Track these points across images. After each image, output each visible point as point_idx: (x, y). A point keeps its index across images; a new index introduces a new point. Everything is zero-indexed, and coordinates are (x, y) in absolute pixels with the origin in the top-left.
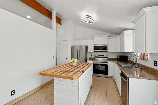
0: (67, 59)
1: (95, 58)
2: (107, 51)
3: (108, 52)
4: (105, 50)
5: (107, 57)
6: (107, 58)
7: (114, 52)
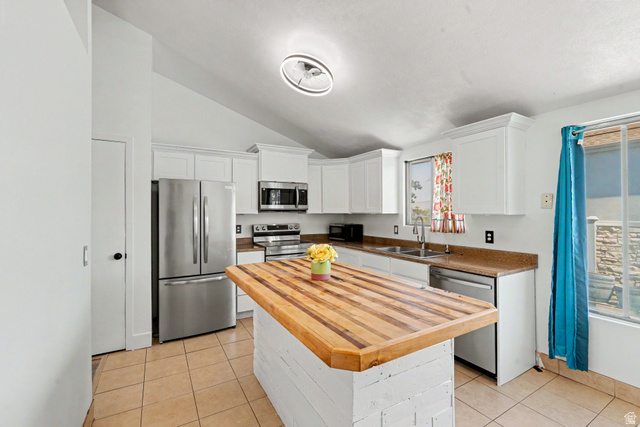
0: (118, 256)
1: (256, 239)
2: (304, 211)
3: (308, 212)
4: (300, 207)
5: (297, 233)
6: (298, 237)
7: (324, 212)
